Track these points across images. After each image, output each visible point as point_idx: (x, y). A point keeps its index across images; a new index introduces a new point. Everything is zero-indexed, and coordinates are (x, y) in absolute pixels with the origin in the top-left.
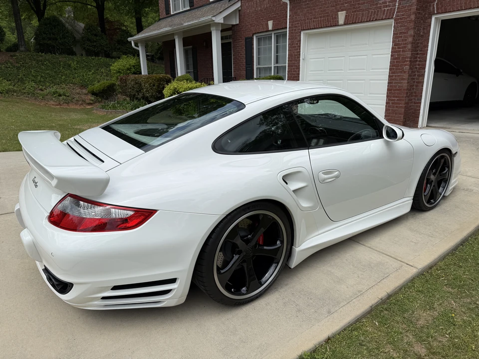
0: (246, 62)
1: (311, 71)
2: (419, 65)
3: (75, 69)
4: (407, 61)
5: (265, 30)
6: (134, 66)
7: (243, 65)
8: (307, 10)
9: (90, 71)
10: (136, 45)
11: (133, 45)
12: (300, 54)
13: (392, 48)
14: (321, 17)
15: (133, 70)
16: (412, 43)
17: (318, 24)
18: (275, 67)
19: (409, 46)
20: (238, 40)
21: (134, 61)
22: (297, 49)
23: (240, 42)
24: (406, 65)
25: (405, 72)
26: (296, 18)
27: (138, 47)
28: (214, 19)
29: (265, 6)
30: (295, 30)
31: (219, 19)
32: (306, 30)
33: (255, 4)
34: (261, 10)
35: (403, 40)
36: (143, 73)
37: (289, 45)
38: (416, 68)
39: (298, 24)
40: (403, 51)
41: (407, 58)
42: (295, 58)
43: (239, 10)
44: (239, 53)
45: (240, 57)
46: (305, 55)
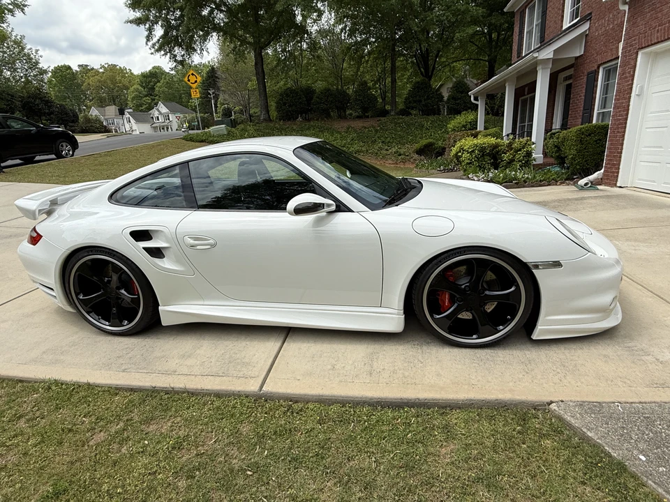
0: (584, 107)
1: (651, 113)
3: (427, 129)
5: (614, 57)
6: (470, 122)
7: (580, 110)
8: (651, 15)
10: (476, 99)
11: (472, 99)
12: (631, 88)
15: (469, 126)
17: (664, 33)
20: (580, 77)
22: (629, 81)
23: (581, 79)
26: (634, 31)
27: (478, 101)
28: (536, 55)
30: (630, 51)
31: (548, 53)
32: (645, 47)
33: (607, 22)
34: (613, 29)
36: (479, 128)
39: (634, 40)
42: (624, 94)
43: (587, 35)
44: (579, 94)
45: (578, 100)
46: (642, 88)
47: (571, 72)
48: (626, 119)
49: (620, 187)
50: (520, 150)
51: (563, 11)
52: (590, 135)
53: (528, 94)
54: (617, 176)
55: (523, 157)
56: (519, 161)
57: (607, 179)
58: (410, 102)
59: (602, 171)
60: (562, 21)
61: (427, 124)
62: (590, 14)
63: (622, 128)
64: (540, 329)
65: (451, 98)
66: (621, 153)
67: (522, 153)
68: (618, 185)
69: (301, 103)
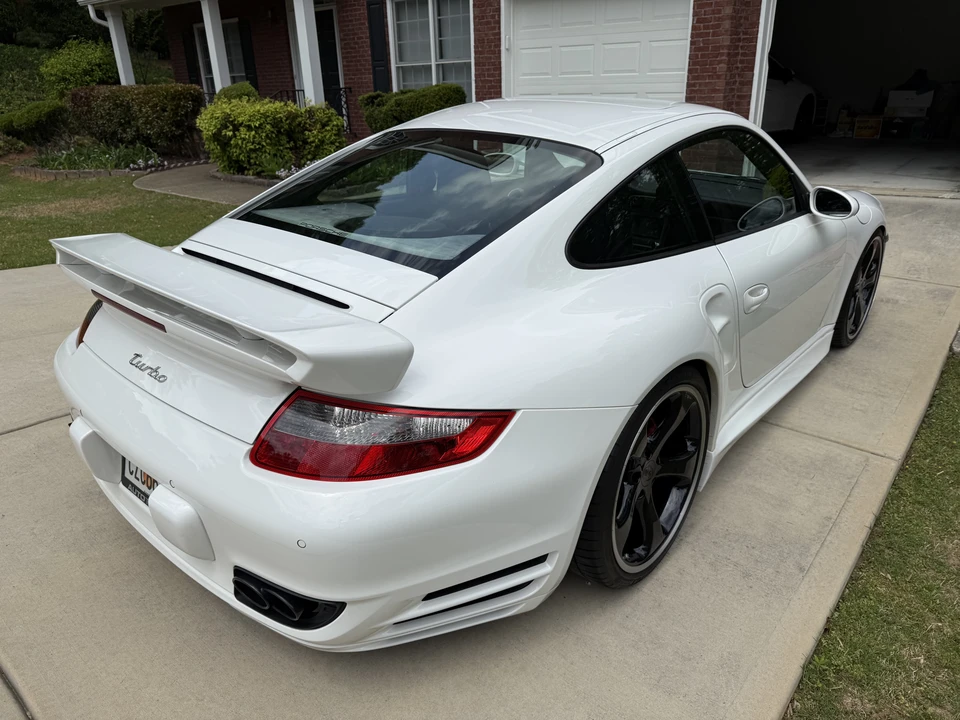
0: (373, 55)
1: (524, 75)
2: (742, 62)
4: (722, 54)
6: (99, 65)
7: (366, 60)
10: (100, 14)
11: (92, 14)
12: (500, 39)
13: (694, 28)
15: (98, 74)
16: (732, 18)
18: (437, 66)
19: (727, 24)
20: (351, 5)
21: (98, 54)
22: (494, 28)
23: (356, 10)
24: (720, 62)
25: (719, 77)
27: (105, 19)
35: (713, 12)
36: (123, 82)
37: (475, 18)
38: (737, 68)
40: (714, 34)
41: (723, 47)
42: (490, 47)
44: (356, 34)
45: (356, 43)
46: (509, 41)
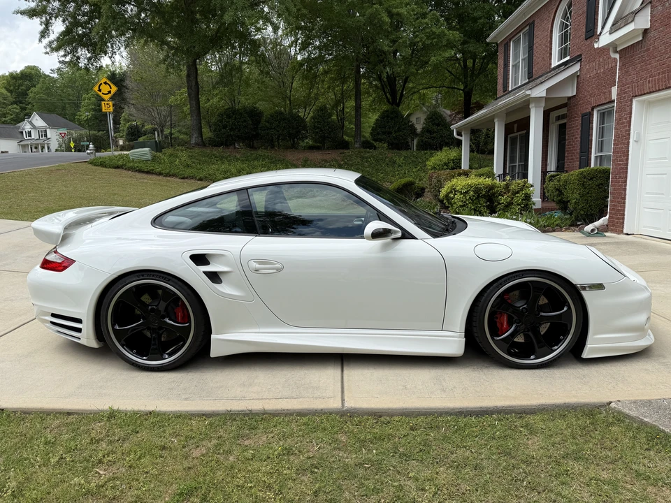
0: (581, 149)
1: (650, 159)
3: (400, 166)
5: (607, 101)
6: (453, 160)
7: (577, 153)
8: (642, 66)
9: (416, 168)
10: (459, 134)
11: (455, 133)
12: (629, 134)
14: (659, 74)
15: (451, 164)
17: (655, 84)
20: (574, 117)
21: (455, 153)
22: (627, 126)
23: (576, 120)
26: (626, 79)
27: (461, 136)
28: (529, 93)
29: (610, 65)
30: (624, 97)
31: (540, 92)
32: (639, 96)
33: (597, 66)
34: (604, 73)
39: (628, 88)
42: (623, 140)
43: (578, 76)
44: (574, 136)
45: (574, 142)
46: (639, 135)
47: (564, 111)
48: (627, 164)
49: (627, 234)
50: (518, 192)
51: (551, 49)
52: (591, 179)
53: (517, 132)
54: (623, 223)
55: (522, 200)
56: (519, 205)
57: (613, 225)
58: (378, 134)
59: (607, 217)
60: (551, 59)
61: (400, 160)
62: (580, 55)
63: (623, 173)
64: (590, 348)
65: (426, 130)
66: (625, 198)
67: (520, 196)
68: (625, 231)
69: (245, 126)
